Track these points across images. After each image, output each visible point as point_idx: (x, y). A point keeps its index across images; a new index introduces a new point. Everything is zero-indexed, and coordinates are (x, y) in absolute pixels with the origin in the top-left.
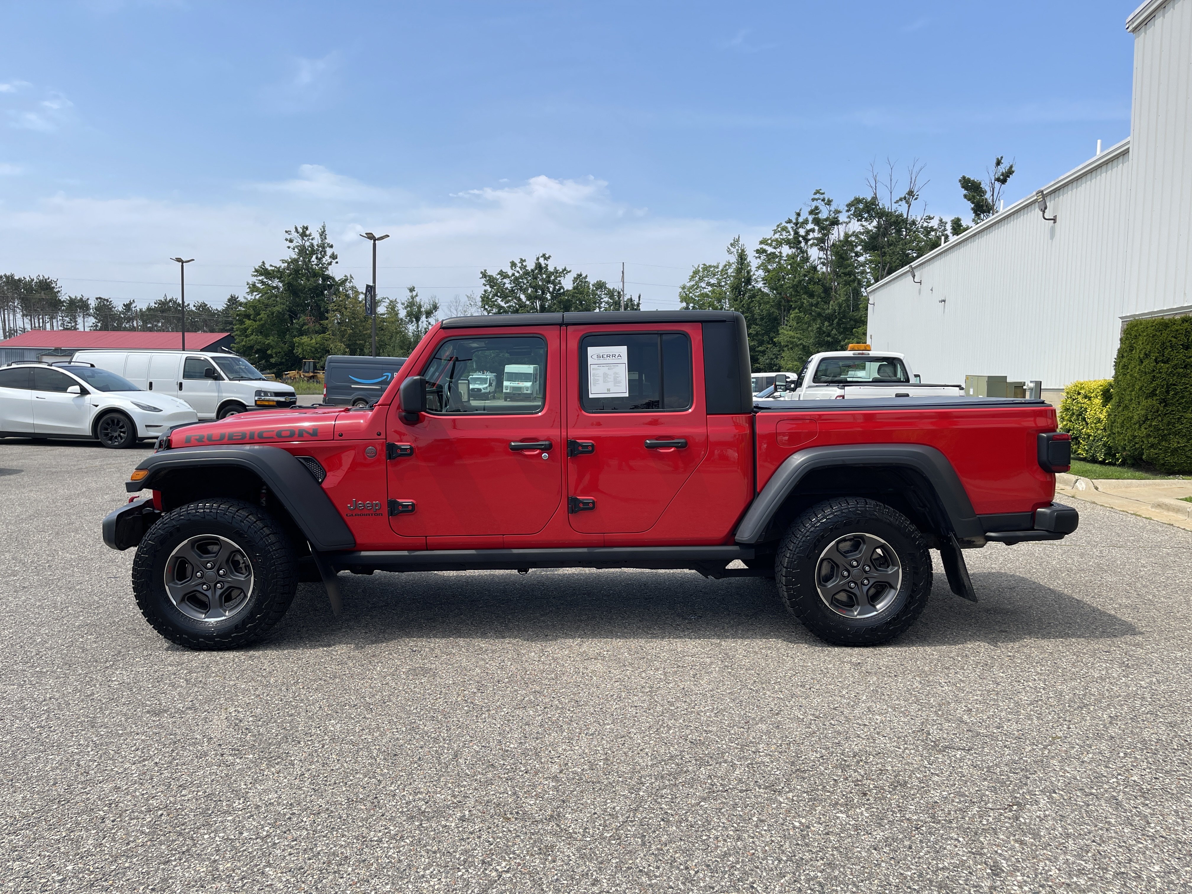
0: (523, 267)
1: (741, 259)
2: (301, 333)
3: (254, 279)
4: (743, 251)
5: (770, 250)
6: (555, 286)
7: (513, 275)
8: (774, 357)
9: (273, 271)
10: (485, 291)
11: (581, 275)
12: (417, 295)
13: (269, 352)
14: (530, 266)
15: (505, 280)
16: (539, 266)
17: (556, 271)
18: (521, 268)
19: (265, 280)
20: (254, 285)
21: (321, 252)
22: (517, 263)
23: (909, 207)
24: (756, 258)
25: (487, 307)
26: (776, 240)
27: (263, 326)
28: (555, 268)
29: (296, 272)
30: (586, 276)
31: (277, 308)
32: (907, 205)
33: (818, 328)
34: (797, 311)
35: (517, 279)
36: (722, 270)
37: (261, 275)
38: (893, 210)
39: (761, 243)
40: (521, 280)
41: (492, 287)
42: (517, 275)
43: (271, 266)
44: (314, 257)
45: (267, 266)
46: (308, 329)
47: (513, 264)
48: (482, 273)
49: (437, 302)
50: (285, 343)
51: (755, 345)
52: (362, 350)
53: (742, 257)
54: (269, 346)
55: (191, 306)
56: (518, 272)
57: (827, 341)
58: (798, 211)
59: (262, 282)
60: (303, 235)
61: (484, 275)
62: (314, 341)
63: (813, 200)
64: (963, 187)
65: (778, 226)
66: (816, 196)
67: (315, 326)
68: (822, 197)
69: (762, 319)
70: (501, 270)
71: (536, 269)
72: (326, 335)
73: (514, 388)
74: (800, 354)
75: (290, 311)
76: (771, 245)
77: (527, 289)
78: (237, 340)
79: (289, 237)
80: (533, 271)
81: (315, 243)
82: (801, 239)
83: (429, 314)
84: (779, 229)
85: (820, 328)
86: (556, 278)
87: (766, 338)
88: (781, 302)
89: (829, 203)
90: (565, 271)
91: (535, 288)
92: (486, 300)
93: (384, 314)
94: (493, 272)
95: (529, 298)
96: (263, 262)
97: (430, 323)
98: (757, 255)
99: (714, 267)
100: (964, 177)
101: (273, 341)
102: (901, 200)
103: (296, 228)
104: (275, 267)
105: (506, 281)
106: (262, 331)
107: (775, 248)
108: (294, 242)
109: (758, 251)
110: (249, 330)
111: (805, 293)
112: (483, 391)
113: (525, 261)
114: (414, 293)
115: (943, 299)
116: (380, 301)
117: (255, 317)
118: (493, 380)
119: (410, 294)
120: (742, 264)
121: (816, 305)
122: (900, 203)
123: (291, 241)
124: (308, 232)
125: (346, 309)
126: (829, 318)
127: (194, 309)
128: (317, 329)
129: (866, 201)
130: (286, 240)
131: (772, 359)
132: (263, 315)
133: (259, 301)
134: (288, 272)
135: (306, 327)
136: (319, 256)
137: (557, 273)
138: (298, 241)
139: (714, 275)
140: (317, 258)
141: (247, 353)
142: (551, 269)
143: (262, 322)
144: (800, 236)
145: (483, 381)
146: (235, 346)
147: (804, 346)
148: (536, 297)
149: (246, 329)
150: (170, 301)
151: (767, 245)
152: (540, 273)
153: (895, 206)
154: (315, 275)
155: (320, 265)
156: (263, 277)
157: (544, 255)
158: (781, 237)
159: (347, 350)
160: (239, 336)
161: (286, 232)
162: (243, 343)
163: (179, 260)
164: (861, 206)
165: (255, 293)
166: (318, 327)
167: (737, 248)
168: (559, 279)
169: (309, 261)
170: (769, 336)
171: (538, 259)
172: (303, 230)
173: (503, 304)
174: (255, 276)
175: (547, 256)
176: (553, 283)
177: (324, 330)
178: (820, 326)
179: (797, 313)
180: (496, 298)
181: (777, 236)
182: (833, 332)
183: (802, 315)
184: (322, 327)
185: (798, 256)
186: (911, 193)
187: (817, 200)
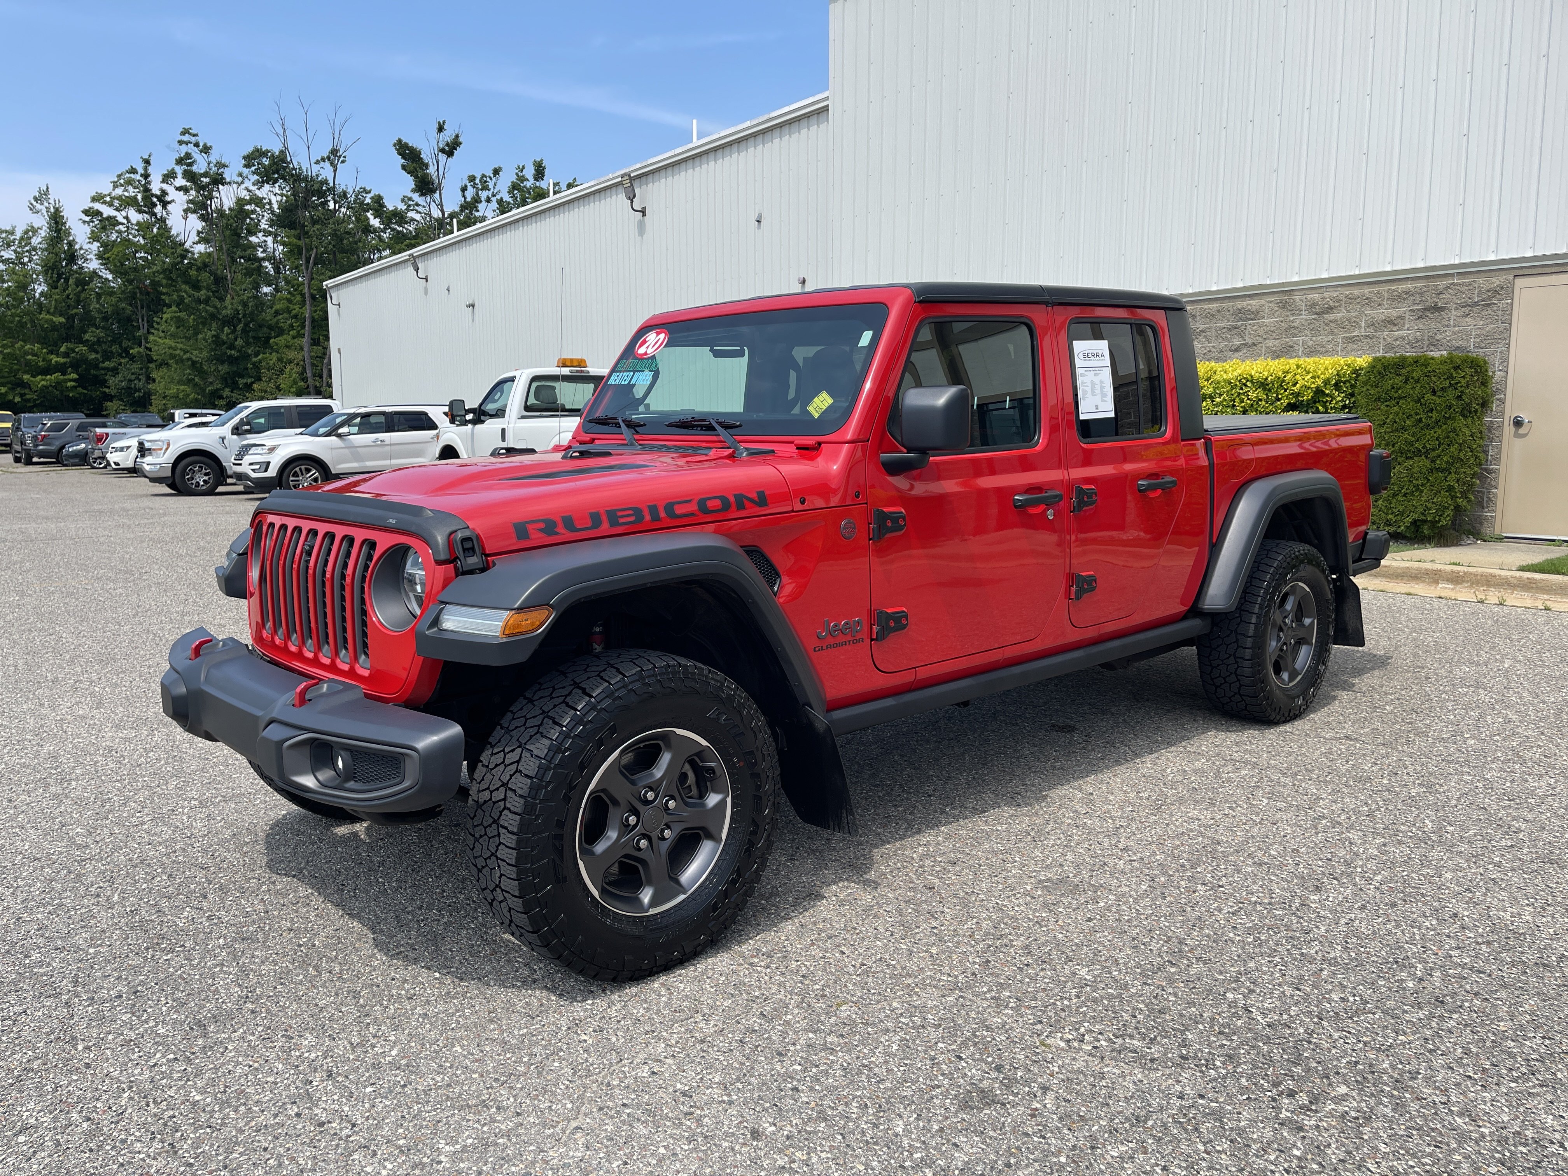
1: (56, 223)
4: (57, 210)
5: (107, 211)
8: (133, 377)
23: (335, 171)
24: (84, 222)
26: (119, 198)
32: (332, 169)
33: (213, 336)
34: (174, 308)
36: (22, 238)
38: (314, 174)
39: (94, 199)
51: (97, 359)
53: (57, 219)
57: (231, 355)
58: (147, 157)
63: (181, 143)
64: (399, 154)
65: (119, 176)
66: (186, 138)
68: (193, 139)
69: (105, 319)
74: (190, 374)
76: (110, 204)
82: (155, 200)
84: (122, 181)
85: (217, 336)
87: (115, 348)
88: (135, 293)
89: (206, 150)
98: (88, 219)
99: (6, 232)
100: (400, 141)
102: (323, 159)
107: (117, 210)
109: (86, 212)
111: (186, 282)
115: (471, 302)
120: (58, 231)
121: (207, 301)
122: (322, 164)
126: (230, 321)
129: (273, 155)
131: (130, 380)
139: (9, 246)
144: (153, 195)
147: (194, 363)
151: (105, 203)
153: (315, 169)
158: (126, 194)
164: (266, 161)
167: (46, 204)
170: (121, 346)
178: (218, 334)
179: (175, 312)
181: (119, 191)
182: (237, 343)
183: (182, 315)
185: (154, 226)
186: (334, 152)
187: (187, 143)
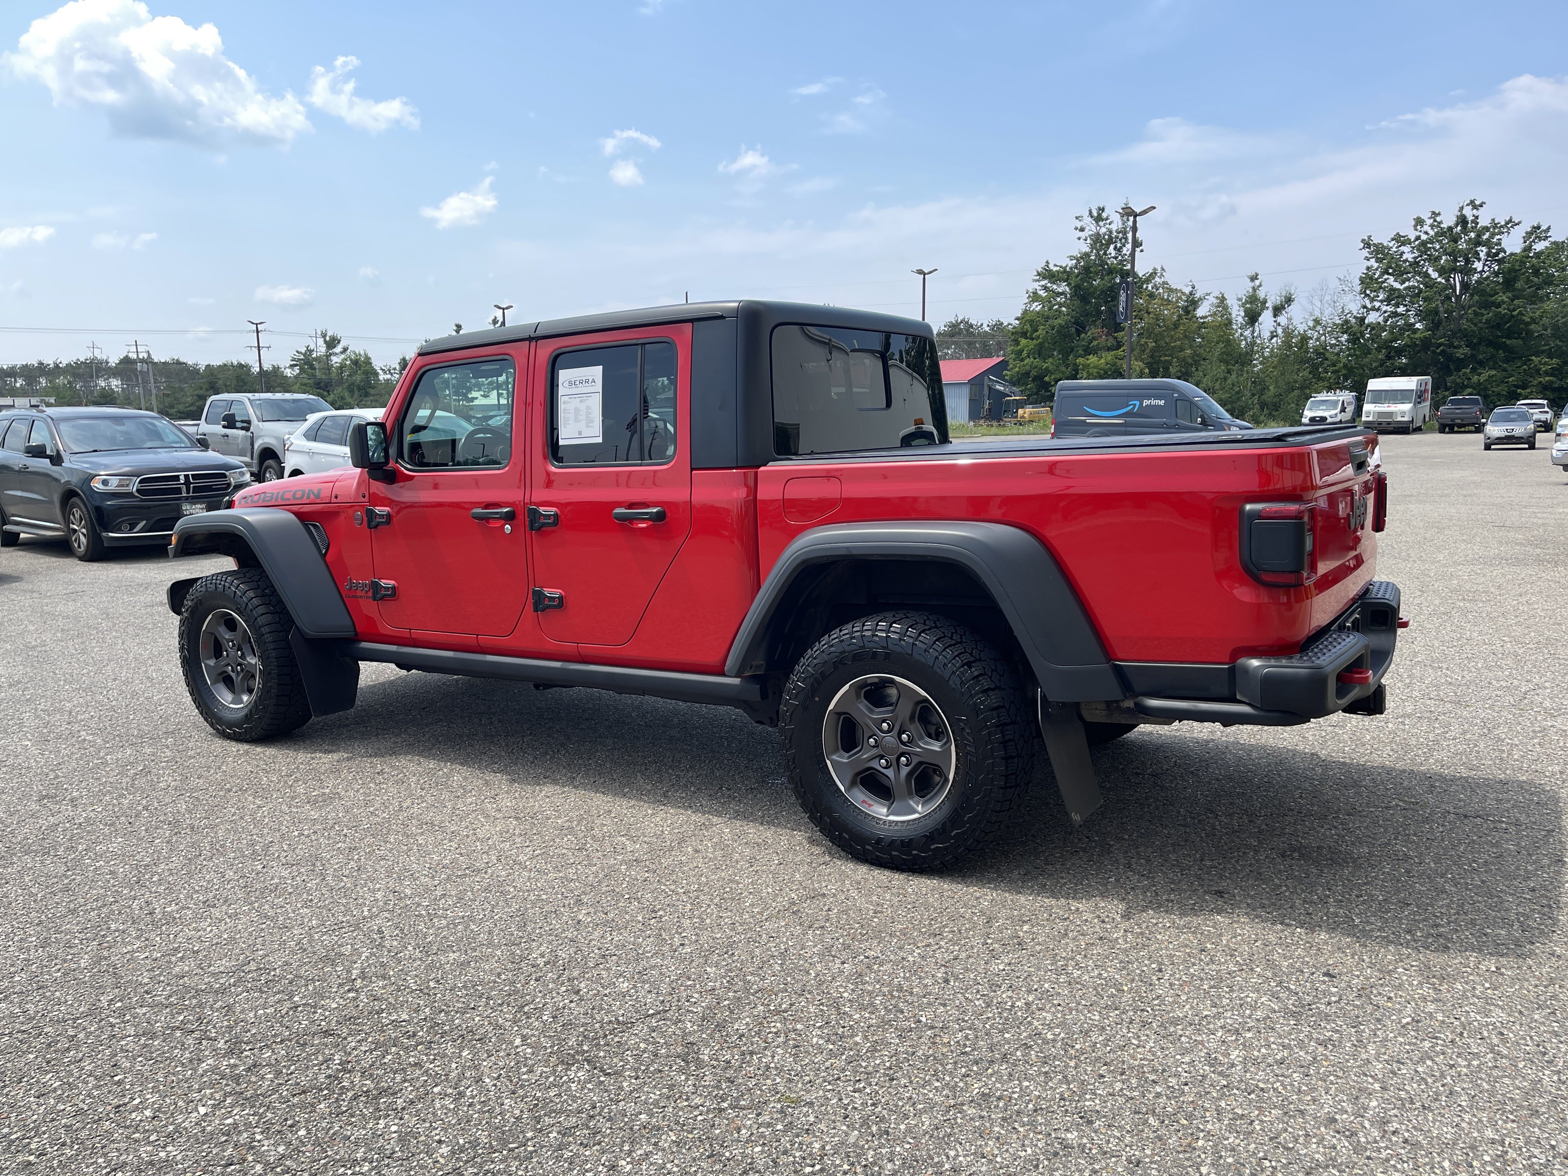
0: (1436, 224)
2: (1088, 351)
3: (1036, 285)
6: (1490, 248)
7: (1418, 238)
9: (1058, 272)
10: (1368, 268)
11: (1539, 227)
12: (1260, 285)
13: (1047, 379)
14: (1448, 220)
15: (1402, 248)
16: (1462, 220)
17: (1495, 225)
18: (1432, 226)
19: (1049, 285)
20: (1035, 293)
21: (1121, 240)
22: (1426, 219)
25: (1368, 292)
27: (1041, 345)
28: (1493, 220)
29: (1087, 270)
30: (1549, 228)
31: (1059, 321)
35: (1424, 244)
37: (1044, 278)
40: (1429, 245)
41: (1379, 260)
42: (1424, 237)
43: (1055, 265)
44: (1112, 247)
45: (1051, 267)
46: (1098, 344)
47: (1419, 222)
48: (1363, 241)
49: (1292, 292)
50: (1067, 366)
52: (1166, 369)
54: (1047, 371)
55: (985, 326)
56: (1426, 233)
59: (1045, 288)
60: (1098, 219)
61: (1367, 244)
62: (1103, 361)
67: (1107, 340)
70: (1398, 234)
71: (1457, 225)
72: (1120, 352)
73: (1380, 414)
75: (1076, 323)
77: (1438, 258)
78: (1011, 366)
79: (1079, 224)
80: (1450, 229)
81: (1114, 227)
83: (1278, 310)
86: (1493, 235)
90: (1510, 224)
91: (1454, 254)
92: (1368, 283)
93: (1206, 317)
94: (1383, 238)
95: (1442, 271)
96: (1047, 262)
97: (1279, 325)
101: (1052, 363)
103: (1090, 212)
104: (1061, 267)
105: (1406, 249)
106: (1040, 352)
108: (1086, 230)
110: (1025, 352)
112: (1329, 420)
113: (1439, 214)
114: (1257, 282)
116: (1200, 299)
117: (1032, 335)
118: (1348, 404)
119: (1252, 284)
123: (1082, 230)
124: (1104, 215)
125: (1149, 313)
127: (987, 329)
128: (1109, 345)
130: (1076, 229)
132: (1041, 331)
133: (1038, 313)
134: (1076, 271)
135: (1095, 343)
136: (1119, 245)
137: (1494, 228)
138: (1091, 228)
140: (1115, 248)
141: (1022, 382)
142: (1483, 222)
143: (1040, 340)
145: (1333, 404)
146: (1008, 373)
148: (1454, 270)
149: (1021, 351)
150: (961, 322)
152: (1465, 230)
154: (1111, 271)
155: (1120, 258)
156: (1046, 282)
157: (1472, 202)
159: (1147, 371)
160: (1014, 360)
161: (1077, 218)
162: (1017, 369)
163: (920, 272)
165: (1036, 304)
166: (1111, 342)
168: (1499, 237)
169: (1105, 254)
171: (1462, 208)
172: (1098, 213)
173: (1397, 285)
174: (1039, 281)
175: (1477, 203)
176: (1488, 244)
177: (1119, 345)
180: (1386, 276)
184: (1117, 342)
